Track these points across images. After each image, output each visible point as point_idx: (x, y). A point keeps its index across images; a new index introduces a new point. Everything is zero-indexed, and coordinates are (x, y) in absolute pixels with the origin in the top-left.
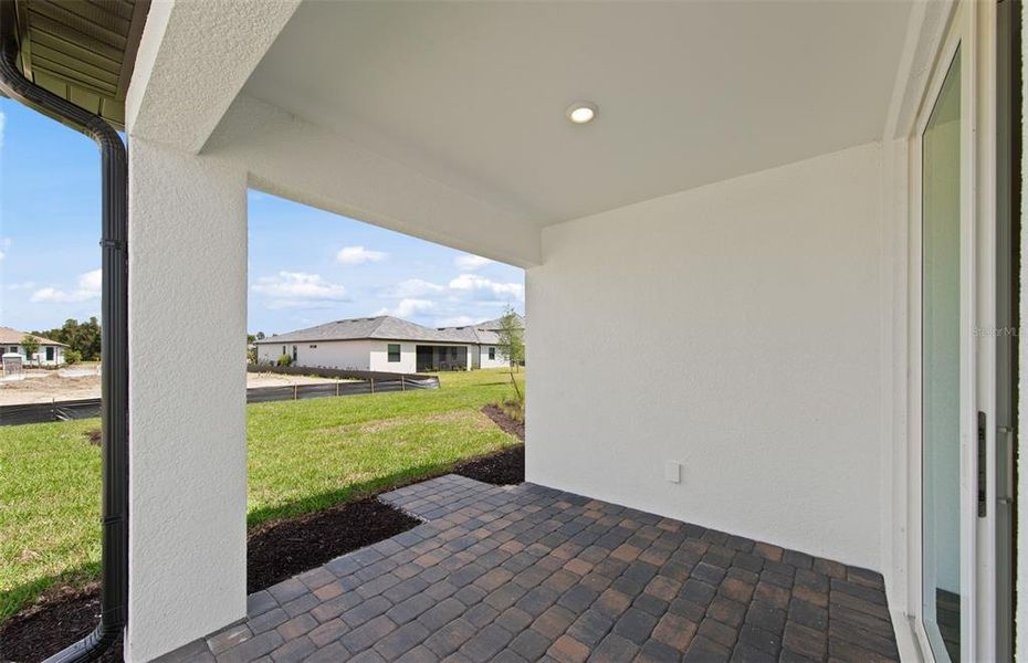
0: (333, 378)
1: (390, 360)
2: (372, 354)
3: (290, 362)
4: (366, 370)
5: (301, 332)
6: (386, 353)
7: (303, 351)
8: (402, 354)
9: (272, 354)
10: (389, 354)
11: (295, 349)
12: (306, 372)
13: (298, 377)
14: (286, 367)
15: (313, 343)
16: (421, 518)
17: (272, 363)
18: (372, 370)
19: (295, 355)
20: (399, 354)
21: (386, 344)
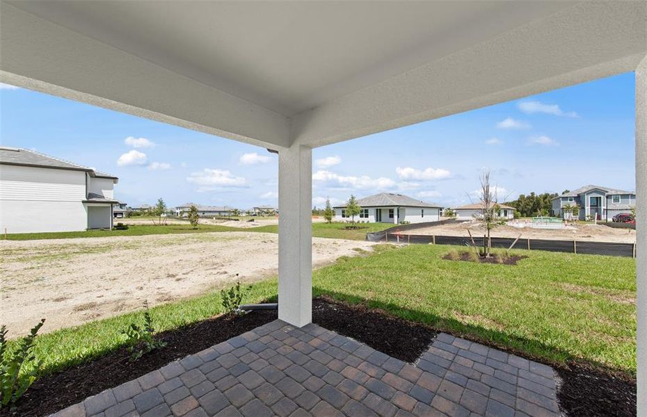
16: (418, 361)
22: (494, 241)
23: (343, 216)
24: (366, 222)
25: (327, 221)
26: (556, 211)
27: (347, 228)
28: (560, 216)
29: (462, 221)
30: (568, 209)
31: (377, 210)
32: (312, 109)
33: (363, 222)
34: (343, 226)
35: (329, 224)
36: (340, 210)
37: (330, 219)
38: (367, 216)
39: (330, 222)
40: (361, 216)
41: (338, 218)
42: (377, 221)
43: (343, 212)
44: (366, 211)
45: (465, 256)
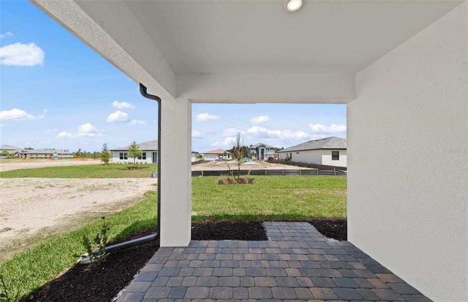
0: (304, 167)
1: (333, 159)
2: (323, 156)
3: (289, 160)
4: (319, 164)
5: (294, 147)
6: (331, 156)
7: (294, 154)
8: (340, 156)
9: (283, 156)
10: (332, 156)
11: (291, 154)
12: (294, 164)
13: (290, 166)
14: (288, 161)
15: (298, 152)
16: (269, 238)
17: (283, 160)
18: (323, 164)
19: (291, 157)
20: (338, 156)
21: (331, 151)
22: (235, 172)
23: (121, 158)
24: (144, 163)
25: (103, 163)
26: (249, 155)
27: (129, 168)
28: (250, 158)
29: (209, 161)
30: (253, 154)
31: (154, 153)
32: (202, 74)
33: (141, 163)
34: (125, 167)
35: (107, 165)
36: (118, 154)
37: (108, 161)
38: (144, 158)
39: (107, 164)
40: (140, 158)
41: (115, 160)
42: (154, 162)
43: (121, 154)
44: (144, 154)
45: (230, 181)
